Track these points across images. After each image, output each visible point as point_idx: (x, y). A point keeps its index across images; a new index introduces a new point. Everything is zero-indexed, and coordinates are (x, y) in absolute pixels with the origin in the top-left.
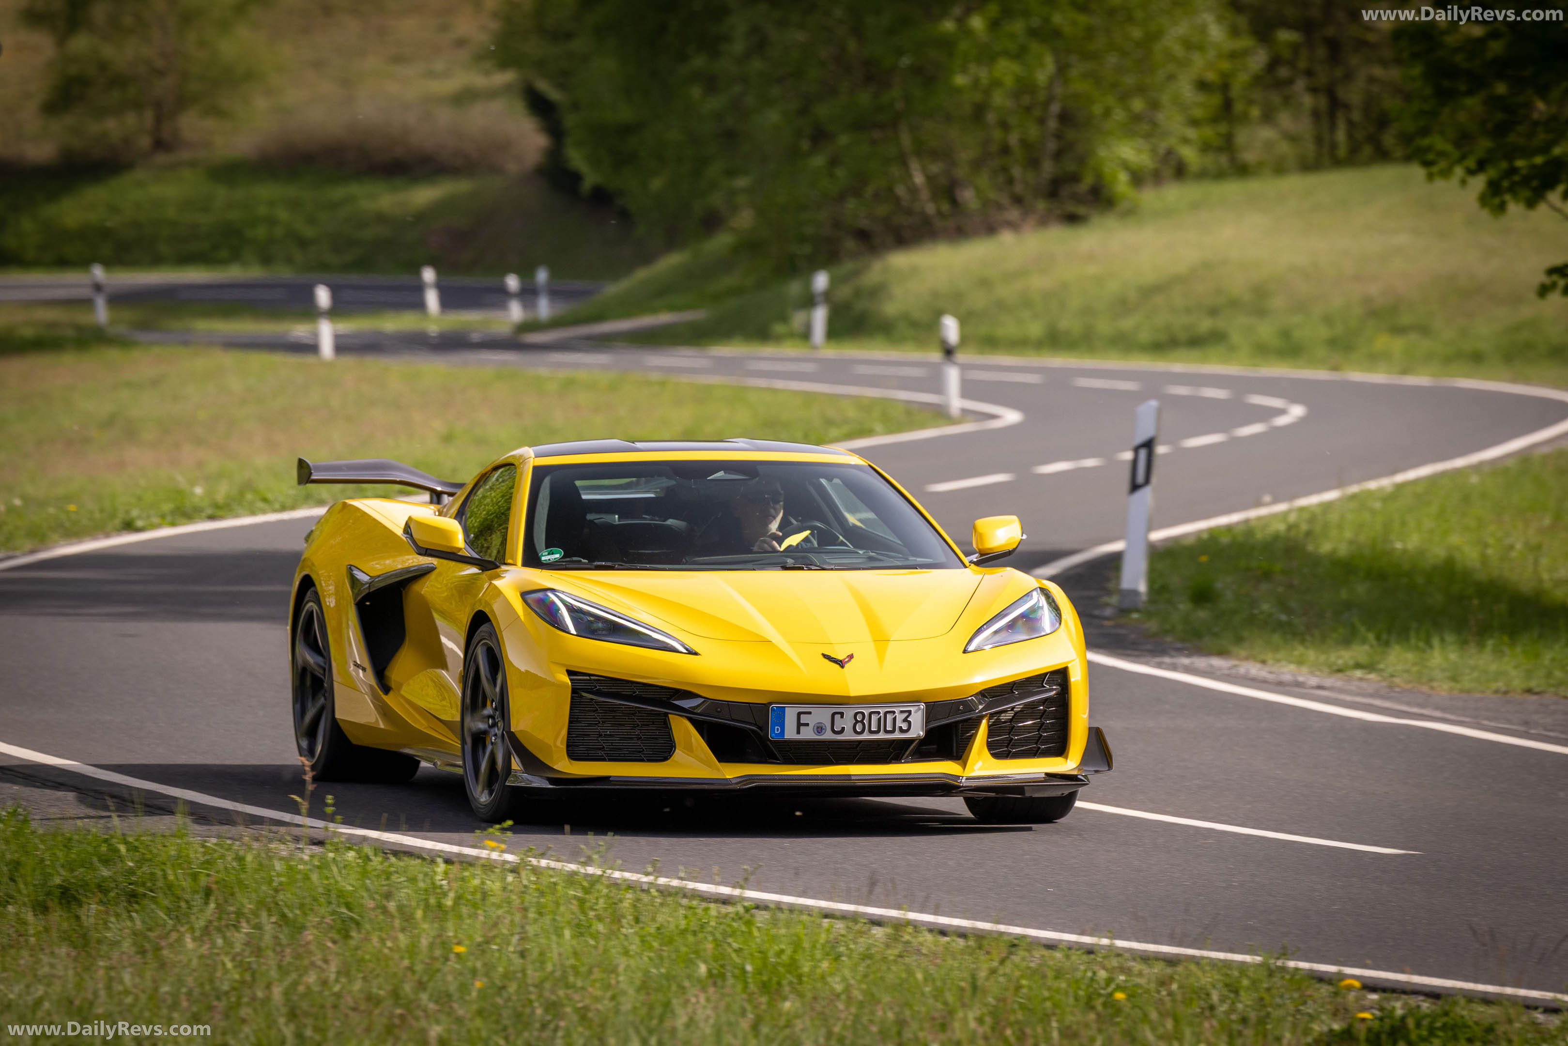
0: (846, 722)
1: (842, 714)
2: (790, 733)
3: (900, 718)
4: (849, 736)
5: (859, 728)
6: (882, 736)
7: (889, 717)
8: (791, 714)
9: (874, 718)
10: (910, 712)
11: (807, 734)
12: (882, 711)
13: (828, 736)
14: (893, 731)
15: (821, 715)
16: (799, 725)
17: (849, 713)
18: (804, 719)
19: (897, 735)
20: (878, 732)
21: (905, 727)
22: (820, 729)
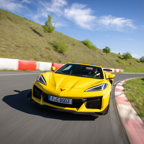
0: (59, 100)
1: (58, 99)
2: (51, 100)
3: (67, 101)
4: (59, 102)
5: (61, 101)
6: (64, 103)
7: (66, 100)
8: (51, 97)
9: (63, 100)
10: (69, 100)
11: (53, 100)
12: (65, 99)
13: (56, 101)
14: (66, 102)
15: (55, 98)
16: (52, 99)
17: (59, 98)
18: (53, 98)
19: (67, 103)
20: (64, 102)
21: (68, 102)
22: (55, 100)
